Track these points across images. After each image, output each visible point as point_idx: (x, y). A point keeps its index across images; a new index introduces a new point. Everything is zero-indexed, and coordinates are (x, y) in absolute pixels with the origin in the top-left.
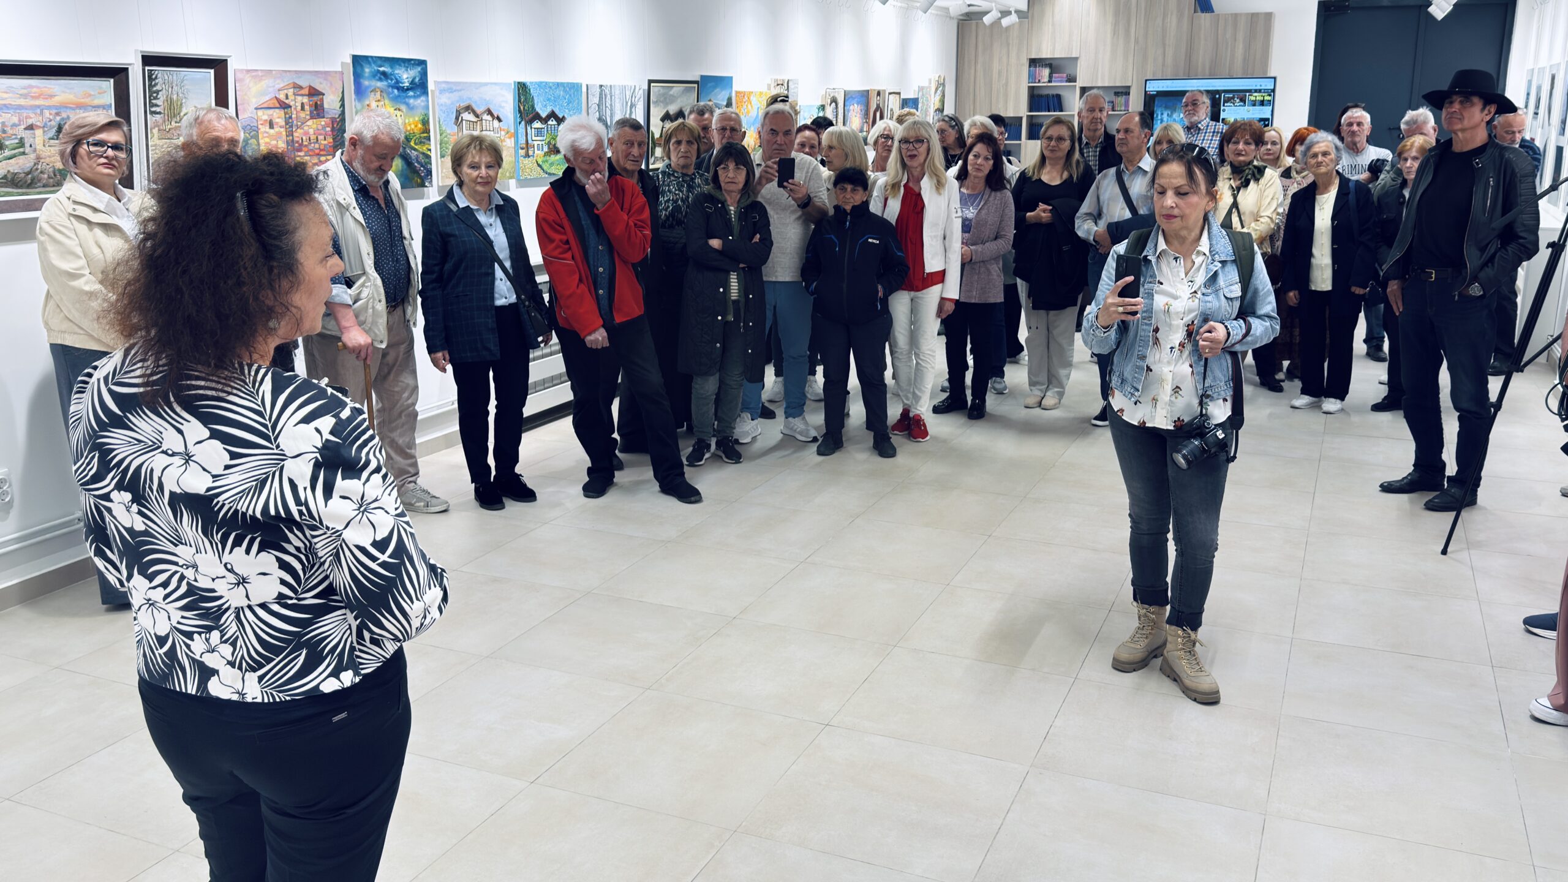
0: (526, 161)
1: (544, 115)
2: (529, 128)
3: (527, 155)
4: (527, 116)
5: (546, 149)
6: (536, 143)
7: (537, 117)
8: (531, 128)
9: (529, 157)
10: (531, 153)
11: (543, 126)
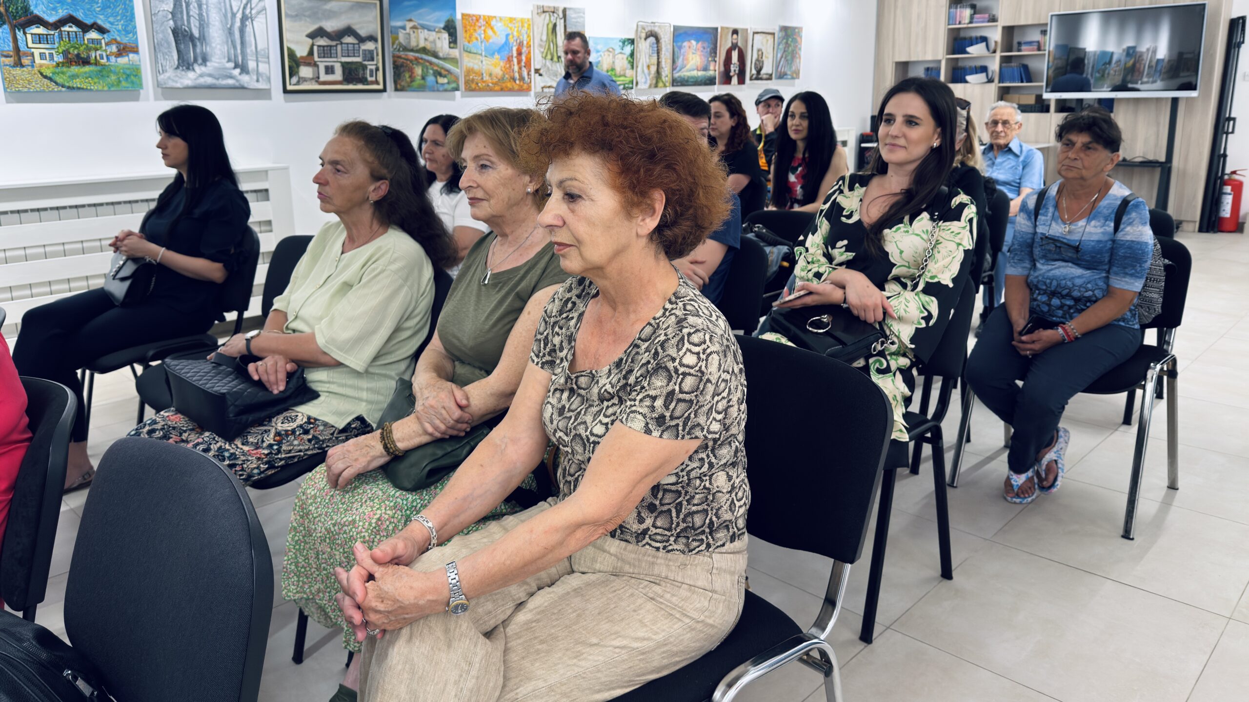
0: (18, 71)
1: (51, 19)
2: (20, 34)
3: (19, 64)
4: (15, 18)
5: (58, 58)
6: (37, 53)
7: (39, 21)
8: (25, 33)
9: (22, 66)
10: (26, 61)
11: (52, 32)
